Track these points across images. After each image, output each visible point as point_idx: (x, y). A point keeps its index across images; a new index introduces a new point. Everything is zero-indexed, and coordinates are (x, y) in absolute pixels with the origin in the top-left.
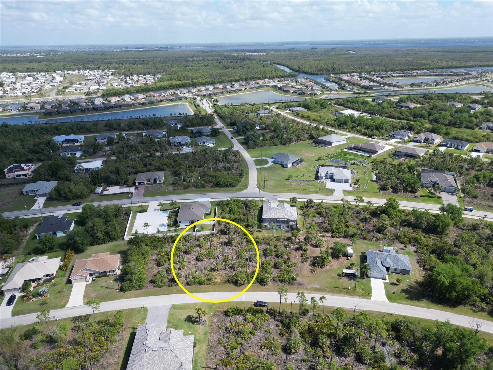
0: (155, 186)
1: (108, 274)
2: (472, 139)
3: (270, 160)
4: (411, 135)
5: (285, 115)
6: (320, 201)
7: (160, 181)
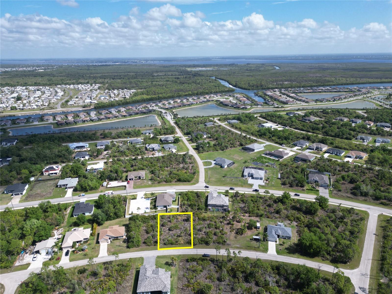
0: (140, 182)
1: (119, 238)
3: (213, 162)
4: (308, 144)
5: (224, 126)
6: (243, 192)
7: (143, 178)
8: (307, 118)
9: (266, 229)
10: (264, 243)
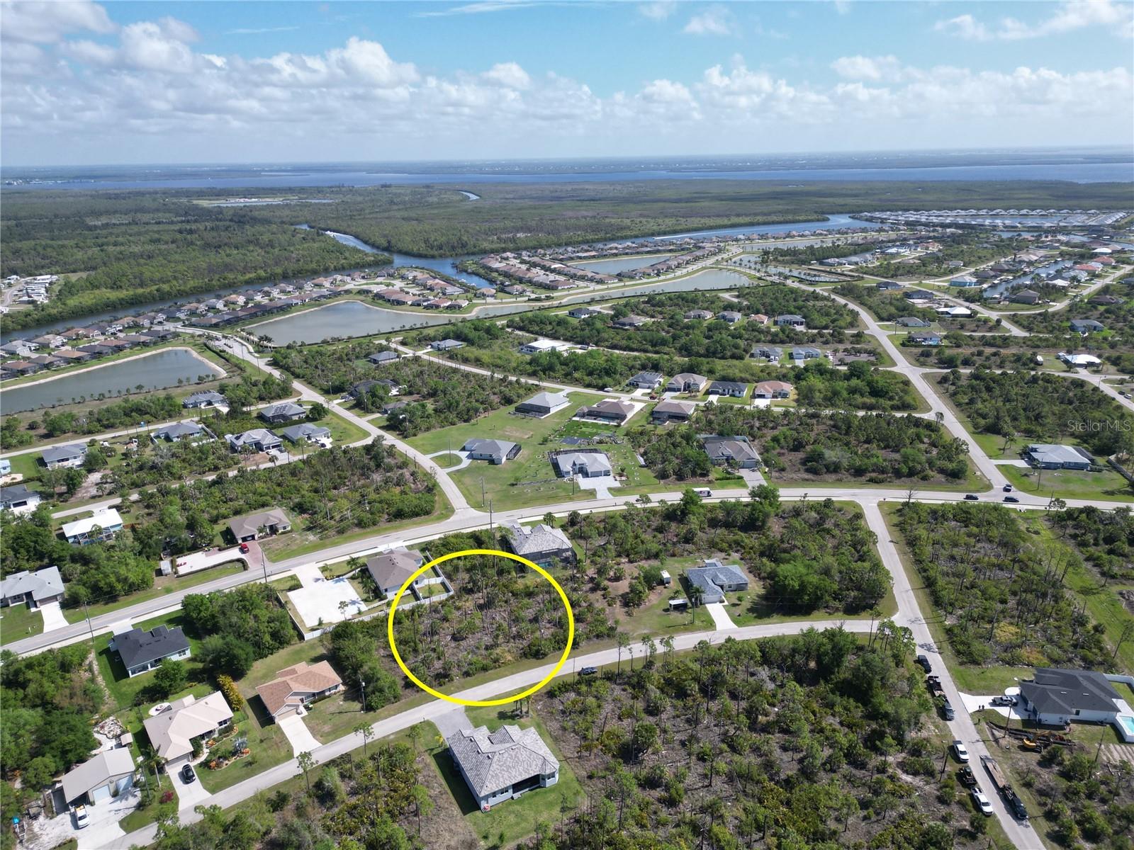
0: (278, 540)
1: (327, 694)
2: (747, 376)
3: (463, 455)
4: (662, 380)
5: (426, 357)
6: (588, 511)
7: (285, 528)
8: (622, 320)
9: (685, 582)
10: (698, 610)
